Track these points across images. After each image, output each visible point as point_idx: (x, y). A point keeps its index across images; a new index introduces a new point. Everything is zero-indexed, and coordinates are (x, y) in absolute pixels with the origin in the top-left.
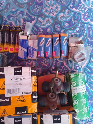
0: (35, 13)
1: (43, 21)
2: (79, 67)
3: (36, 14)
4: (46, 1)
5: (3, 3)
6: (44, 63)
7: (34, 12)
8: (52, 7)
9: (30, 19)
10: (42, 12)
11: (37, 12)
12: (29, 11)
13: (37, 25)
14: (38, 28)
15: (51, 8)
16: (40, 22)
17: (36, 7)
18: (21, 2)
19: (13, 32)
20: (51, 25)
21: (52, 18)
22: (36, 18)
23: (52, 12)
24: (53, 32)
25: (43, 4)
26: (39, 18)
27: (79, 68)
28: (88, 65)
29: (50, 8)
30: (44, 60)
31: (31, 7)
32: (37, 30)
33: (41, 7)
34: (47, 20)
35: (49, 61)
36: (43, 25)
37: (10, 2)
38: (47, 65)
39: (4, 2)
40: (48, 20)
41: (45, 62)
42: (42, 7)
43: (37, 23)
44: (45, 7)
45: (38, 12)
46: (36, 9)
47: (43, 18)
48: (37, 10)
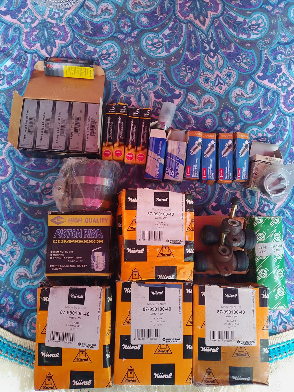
0: (182, 82)
1: (197, 101)
2: (269, 207)
3: (183, 86)
4: (206, 59)
5: (113, 52)
6: (195, 191)
7: (178, 81)
8: (219, 72)
9: (169, 95)
10: (197, 83)
11: (186, 80)
12: (168, 76)
13: (184, 108)
14: (185, 114)
15: (217, 76)
16: (192, 102)
17: (183, 69)
18: (152, 54)
19: (135, 120)
20: (214, 113)
21: (218, 96)
22: (182, 93)
23: (219, 83)
24: (218, 127)
25: (199, 65)
26: (189, 94)
27: (270, 209)
28: (288, 203)
29: (215, 75)
30: (195, 185)
31: (172, 68)
32: (183, 120)
33: (195, 70)
34: (206, 101)
35: (205, 188)
36: (198, 110)
37: (128, 53)
38: (200, 197)
39: (116, 52)
40: (209, 101)
41: (197, 189)
42: (198, 70)
43: (185, 104)
44: (203, 72)
45: (189, 81)
46: (185, 73)
47: (197, 94)
48: (185, 76)
